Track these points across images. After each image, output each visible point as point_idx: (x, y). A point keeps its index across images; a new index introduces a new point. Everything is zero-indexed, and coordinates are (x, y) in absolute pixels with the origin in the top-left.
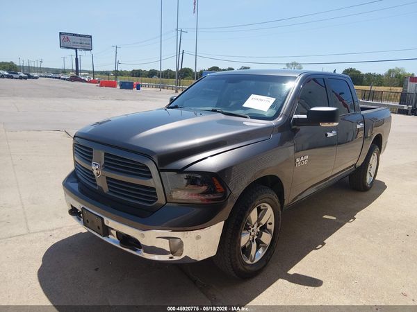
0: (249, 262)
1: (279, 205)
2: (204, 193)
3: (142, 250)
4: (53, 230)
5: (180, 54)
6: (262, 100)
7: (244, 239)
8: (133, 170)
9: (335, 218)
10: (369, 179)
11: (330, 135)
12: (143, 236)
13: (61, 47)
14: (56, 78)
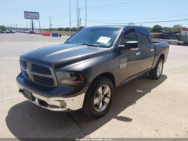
0: (98, 111)
1: (112, 85)
2: (75, 81)
3: (49, 107)
4: (14, 99)
5: (79, 20)
6: (105, 39)
7: (96, 101)
8: (43, 71)
9: (142, 91)
10: (158, 74)
11: (137, 54)
12: (48, 100)
13: (25, 18)
14: (23, 32)
